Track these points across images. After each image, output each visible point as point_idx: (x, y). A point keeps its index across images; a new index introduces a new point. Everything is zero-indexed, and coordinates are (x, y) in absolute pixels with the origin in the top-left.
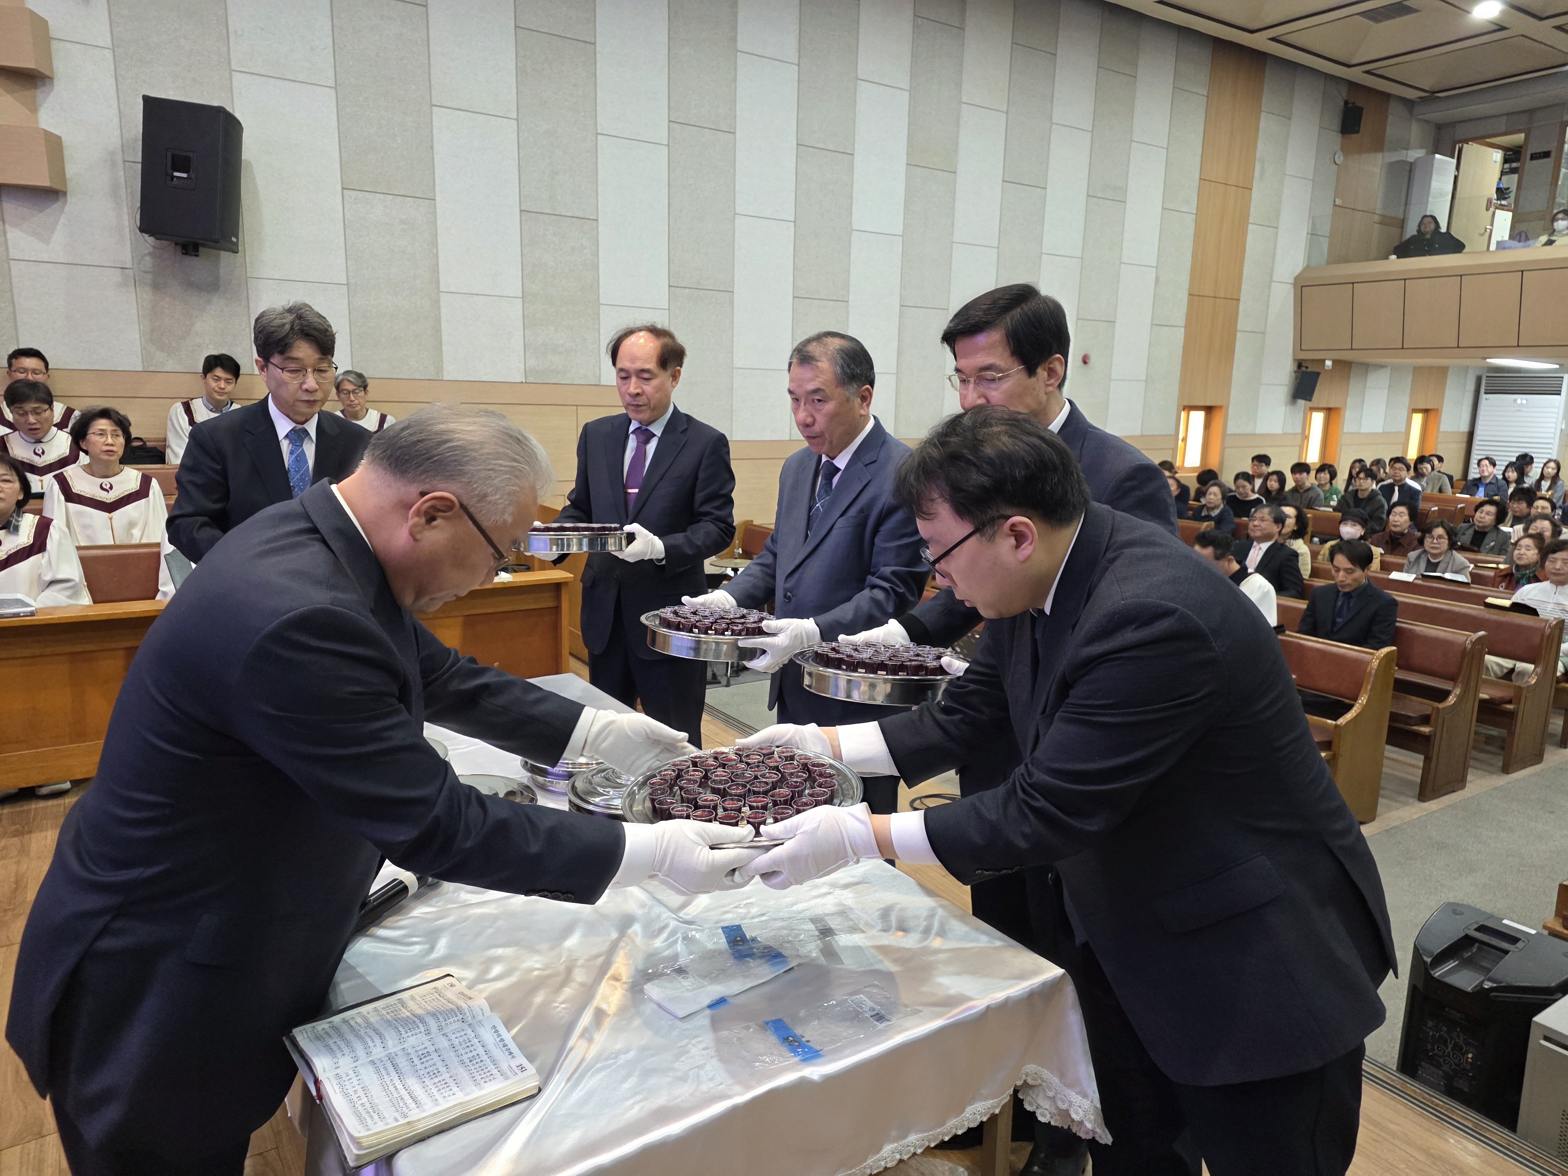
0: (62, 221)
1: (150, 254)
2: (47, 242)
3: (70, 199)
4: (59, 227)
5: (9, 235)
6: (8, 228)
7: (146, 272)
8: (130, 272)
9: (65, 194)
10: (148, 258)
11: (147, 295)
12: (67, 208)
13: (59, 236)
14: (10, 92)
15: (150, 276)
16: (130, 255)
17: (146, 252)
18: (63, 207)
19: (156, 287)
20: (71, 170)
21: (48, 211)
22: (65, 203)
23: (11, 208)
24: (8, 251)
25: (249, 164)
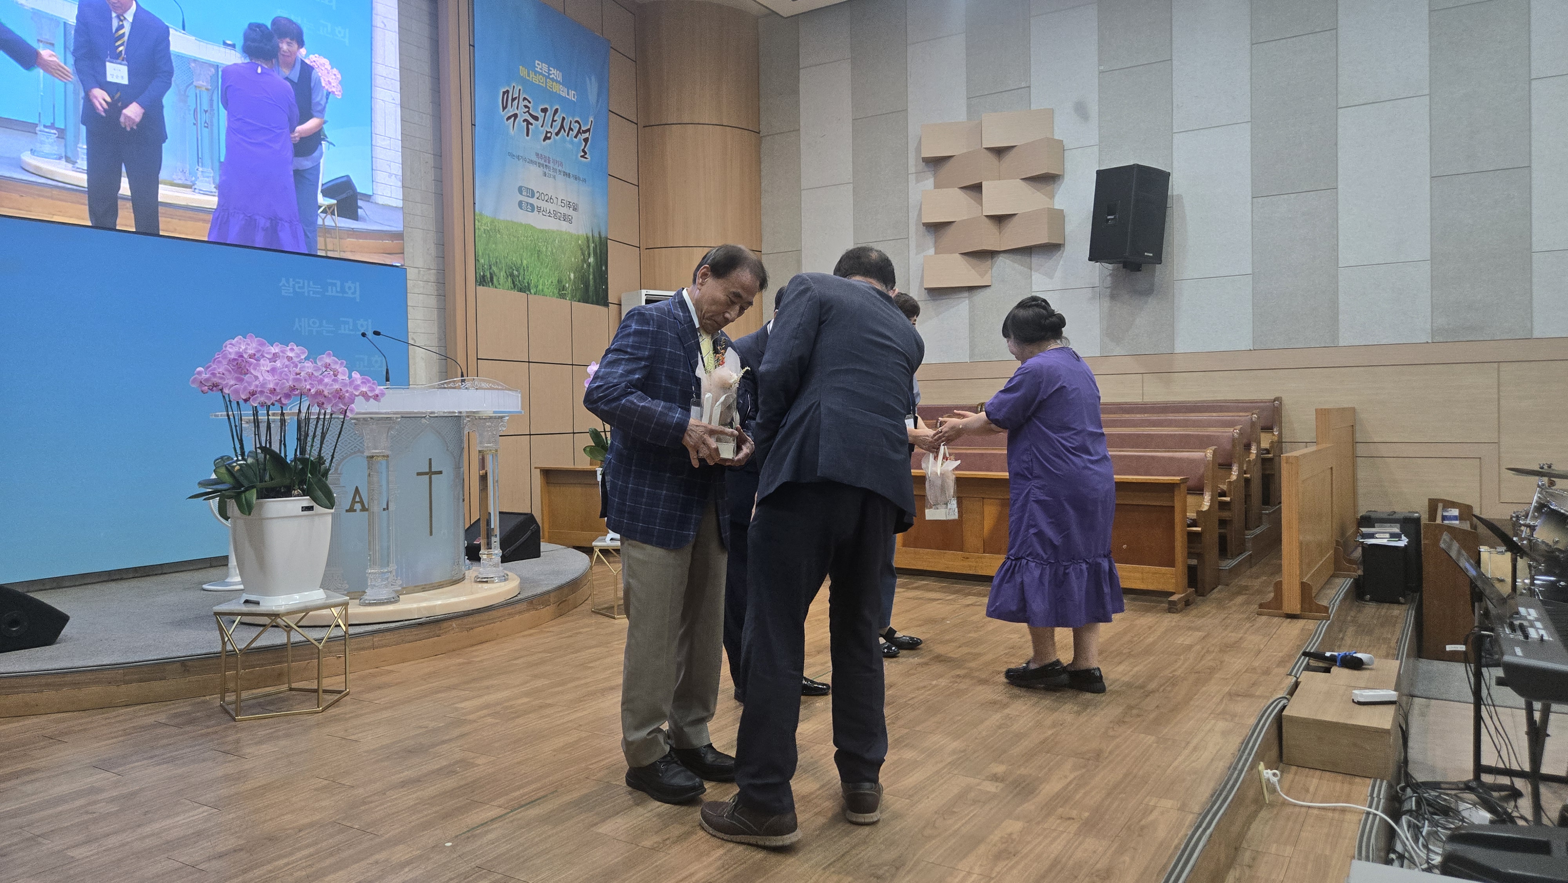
0: (1062, 263)
1: (1110, 274)
2: (1051, 277)
3: (1068, 247)
4: (1059, 267)
5: (1033, 277)
6: (1033, 273)
7: (1107, 288)
8: (1097, 290)
9: (1064, 245)
10: (1109, 278)
11: (1107, 303)
12: (1065, 254)
13: (1058, 274)
14: (1038, 191)
15: (1109, 290)
16: (1097, 278)
17: (1108, 273)
18: (1063, 253)
19: (1113, 297)
20: (1069, 228)
21: (1055, 257)
22: (1064, 251)
23: (1036, 260)
24: (1031, 287)
25: (1180, 197)
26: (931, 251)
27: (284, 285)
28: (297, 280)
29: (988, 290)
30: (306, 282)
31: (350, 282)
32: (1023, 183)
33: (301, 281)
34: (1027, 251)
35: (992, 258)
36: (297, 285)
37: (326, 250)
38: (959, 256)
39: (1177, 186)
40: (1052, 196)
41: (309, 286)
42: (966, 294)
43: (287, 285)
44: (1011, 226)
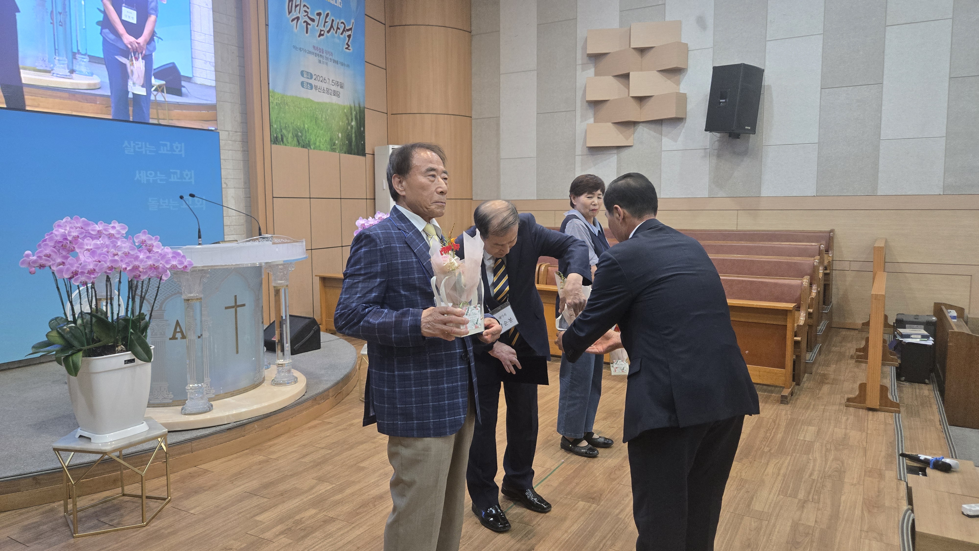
0: (683, 131)
1: (718, 140)
2: (676, 141)
3: (688, 120)
4: (681, 134)
5: (663, 140)
6: (663, 137)
7: (715, 149)
8: (708, 150)
9: (686, 118)
10: (717, 143)
11: (714, 160)
12: (686, 125)
13: (681, 138)
14: (669, 79)
15: (716, 152)
16: (709, 142)
17: (716, 139)
19: (719, 156)
20: (689, 107)
21: (678, 127)
22: (685, 123)
23: (665, 129)
24: (661, 148)
25: (769, 87)
26: (592, 120)
27: (126, 147)
28: (137, 142)
29: (630, 150)
30: (144, 143)
31: (177, 143)
32: (658, 74)
33: (140, 143)
34: (659, 122)
35: (634, 126)
36: (137, 146)
37: (158, 119)
38: (610, 124)
39: (768, 79)
40: (678, 83)
41: (146, 147)
42: (615, 151)
43: (129, 146)
44: (649, 104)
